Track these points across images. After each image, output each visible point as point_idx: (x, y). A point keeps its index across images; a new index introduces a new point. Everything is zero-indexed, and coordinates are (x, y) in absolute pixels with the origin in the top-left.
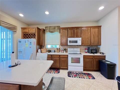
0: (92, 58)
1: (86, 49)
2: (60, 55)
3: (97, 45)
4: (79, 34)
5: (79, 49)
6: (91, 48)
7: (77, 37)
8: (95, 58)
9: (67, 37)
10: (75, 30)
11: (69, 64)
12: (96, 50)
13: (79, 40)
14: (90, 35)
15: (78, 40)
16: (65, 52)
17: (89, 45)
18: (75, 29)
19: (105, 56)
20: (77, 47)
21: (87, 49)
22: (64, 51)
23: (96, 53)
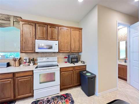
0: (72, 71)
1: (65, 58)
2: (14, 74)
3: (79, 52)
4: (55, 35)
5: (57, 58)
6: (71, 56)
7: (52, 39)
8: (75, 70)
9: (34, 38)
10: (49, 28)
11: (35, 87)
12: (77, 58)
13: (55, 44)
14: (70, 39)
15: (53, 44)
16: (32, 64)
17: (69, 53)
18: (49, 26)
19: (86, 65)
20: (53, 55)
21: (67, 57)
22: (31, 62)
23: (77, 62)
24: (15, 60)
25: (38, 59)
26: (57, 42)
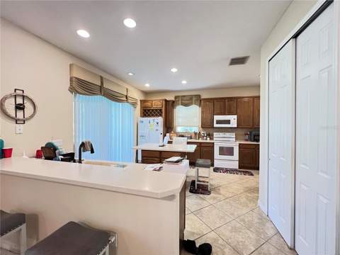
1: (246, 134)
4: (234, 109)
5: (234, 134)
6: (254, 133)
9: (213, 114)
15: (231, 119)
16: (208, 138)
17: (251, 128)
18: (226, 100)
24: (196, 134)
25: (215, 134)
26: (235, 117)
